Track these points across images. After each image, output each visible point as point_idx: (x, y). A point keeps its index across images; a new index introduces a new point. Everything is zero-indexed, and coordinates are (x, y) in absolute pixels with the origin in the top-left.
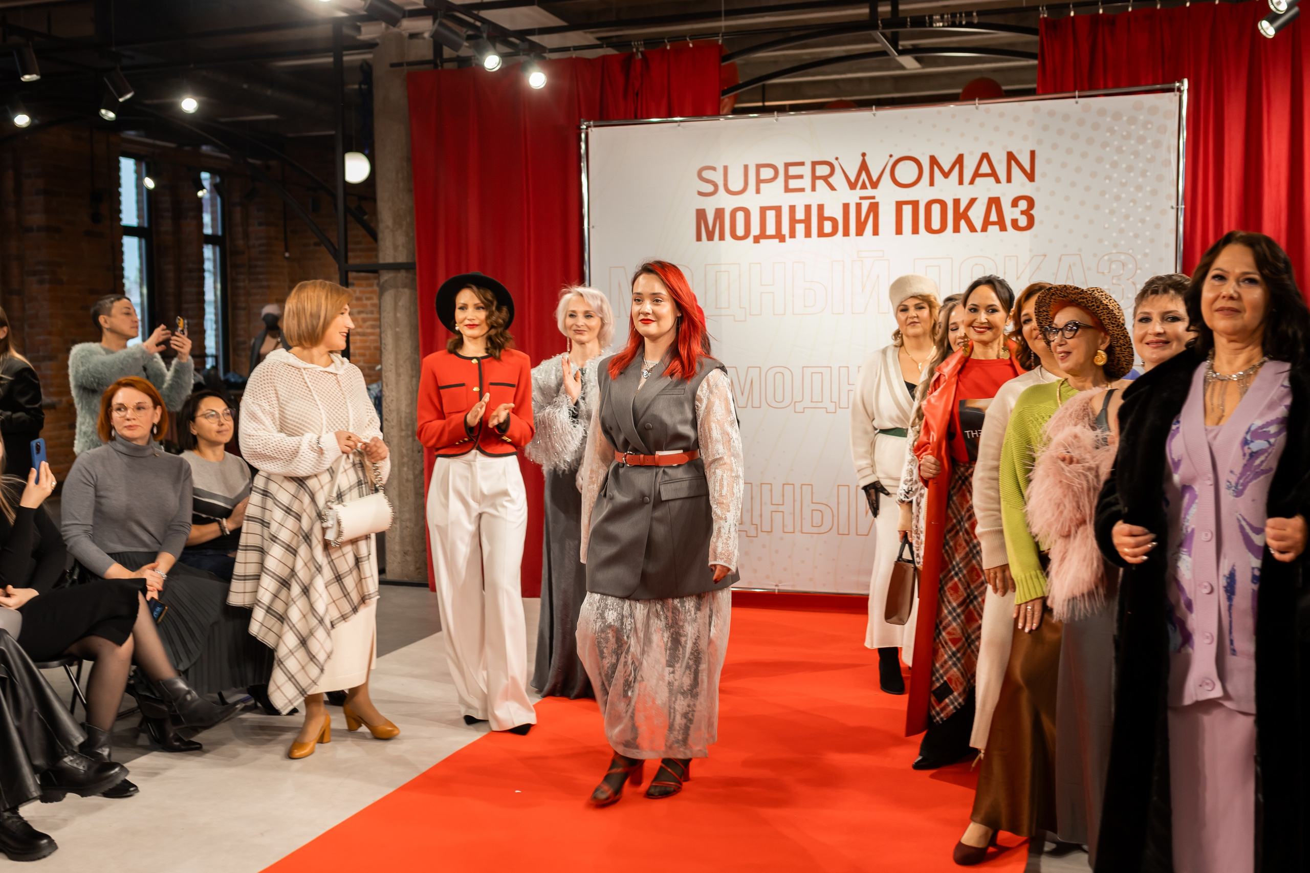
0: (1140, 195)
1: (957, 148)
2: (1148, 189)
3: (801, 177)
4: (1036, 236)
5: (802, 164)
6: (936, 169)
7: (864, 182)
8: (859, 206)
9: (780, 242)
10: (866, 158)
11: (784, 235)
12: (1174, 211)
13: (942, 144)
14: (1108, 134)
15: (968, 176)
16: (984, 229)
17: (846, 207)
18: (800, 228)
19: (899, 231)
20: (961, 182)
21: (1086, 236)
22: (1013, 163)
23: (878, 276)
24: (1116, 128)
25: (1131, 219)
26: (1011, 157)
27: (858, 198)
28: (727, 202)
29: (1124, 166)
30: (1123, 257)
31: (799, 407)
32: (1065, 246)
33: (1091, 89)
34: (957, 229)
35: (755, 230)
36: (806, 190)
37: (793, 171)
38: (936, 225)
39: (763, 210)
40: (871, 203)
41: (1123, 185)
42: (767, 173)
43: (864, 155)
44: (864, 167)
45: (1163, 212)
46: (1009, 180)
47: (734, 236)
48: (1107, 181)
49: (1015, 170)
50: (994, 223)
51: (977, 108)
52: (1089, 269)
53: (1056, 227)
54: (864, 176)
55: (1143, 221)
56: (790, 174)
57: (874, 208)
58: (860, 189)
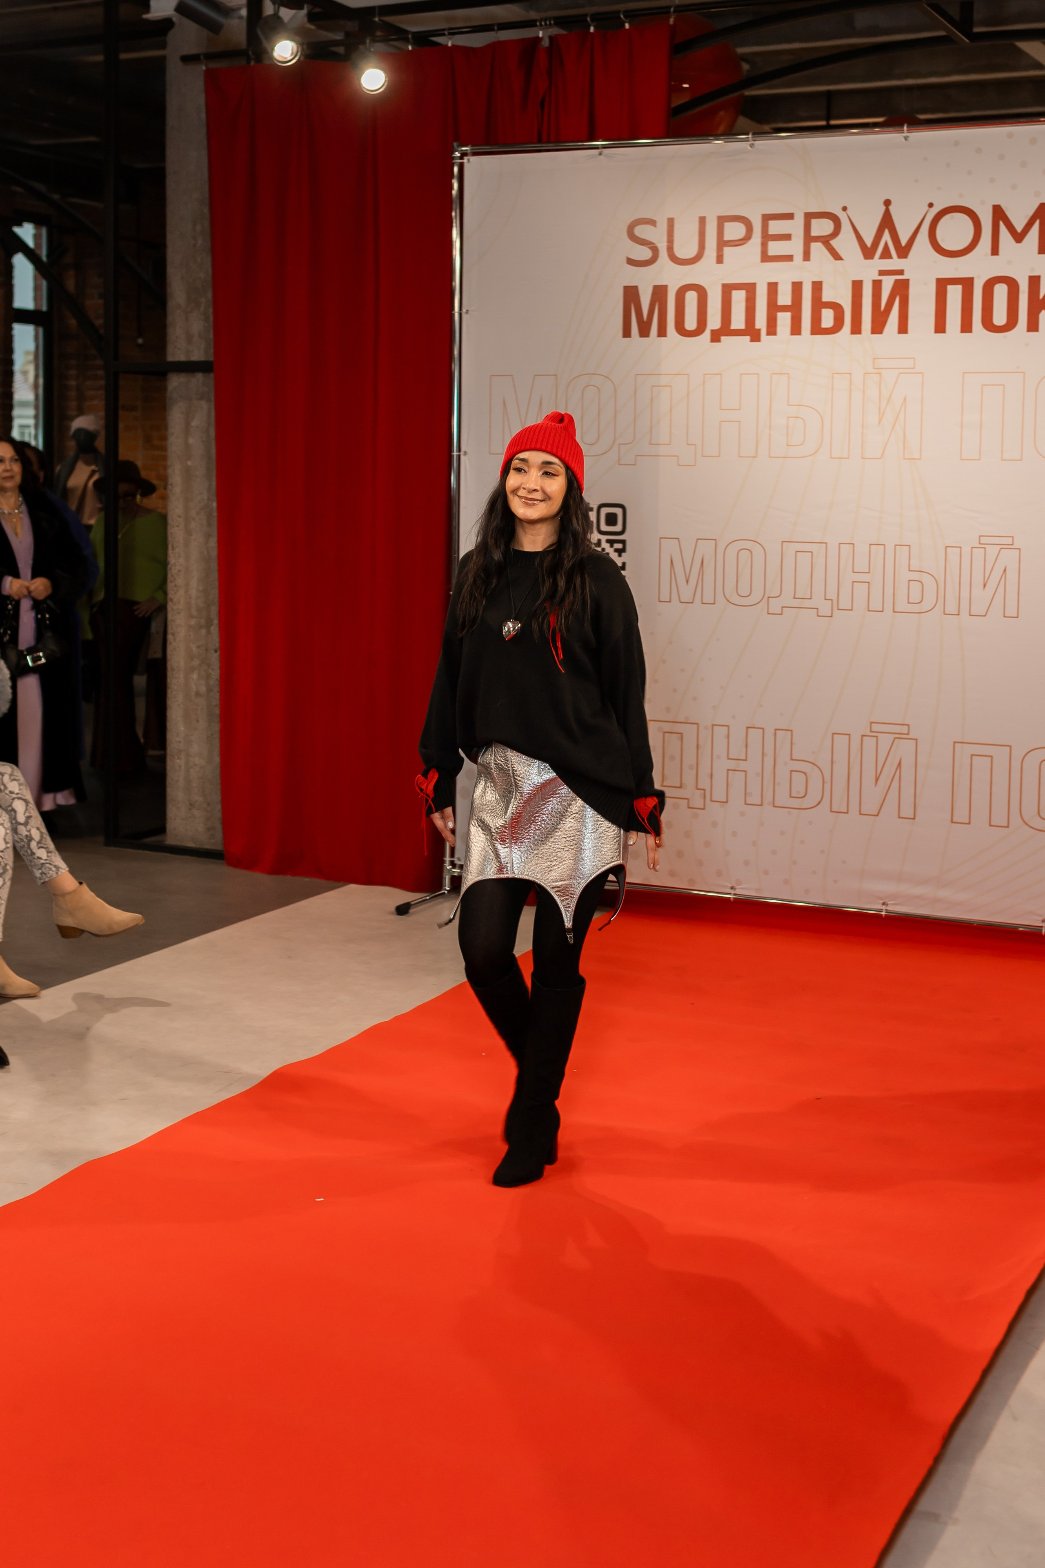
1: (1037, 194)
3: (787, 237)
5: (790, 216)
6: (1002, 227)
7: (886, 244)
8: (878, 286)
9: (752, 340)
10: (891, 208)
11: (759, 330)
13: (1014, 187)
17: (857, 286)
18: (784, 319)
19: (940, 327)
20: (1042, 249)
23: (905, 400)
27: (877, 273)
28: (672, 277)
31: (775, 605)
34: (1033, 326)
35: (714, 321)
36: (795, 258)
37: (775, 227)
38: (1000, 317)
39: (727, 290)
40: (896, 281)
42: (735, 231)
43: (888, 203)
44: (887, 222)
47: (681, 329)
54: (886, 237)
56: (771, 232)
57: (902, 289)
58: (882, 257)
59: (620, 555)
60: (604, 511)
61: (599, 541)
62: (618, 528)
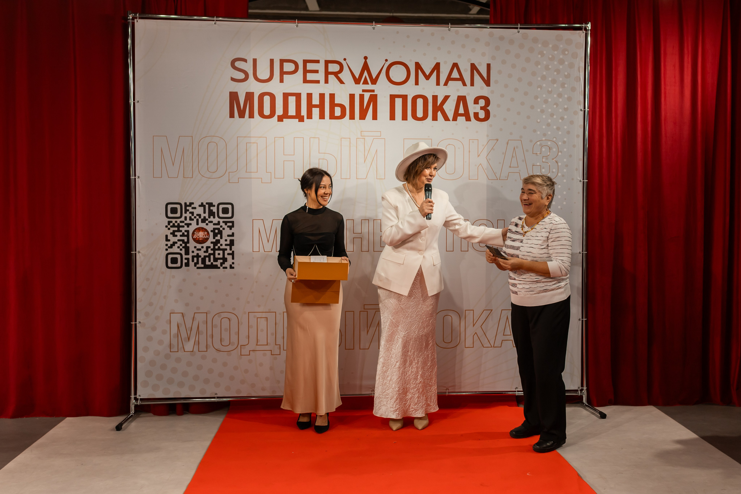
0: (561, 100)
1: (435, 58)
2: (566, 96)
3: (317, 72)
4: (491, 126)
5: (318, 62)
6: (420, 73)
7: (365, 78)
8: (362, 97)
9: (299, 121)
10: (367, 60)
11: (303, 116)
12: (582, 113)
13: (425, 54)
14: (540, 56)
15: (443, 80)
16: (455, 119)
17: (352, 97)
18: (316, 112)
19: (392, 117)
20: (438, 84)
21: (525, 127)
22: (475, 71)
23: (376, 150)
24: (545, 52)
25: (555, 117)
26: (473, 67)
27: (361, 91)
28: (257, 88)
29: (550, 79)
30: (549, 143)
32: (511, 134)
33: (526, 23)
34: (435, 118)
35: (279, 111)
36: (320, 82)
37: (310, 67)
38: (420, 114)
39: (286, 96)
40: (371, 94)
41: (550, 92)
42: (289, 67)
43: (366, 58)
44: (366, 67)
45: (575, 113)
46: (472, 84)
47: (261, 114)
48: (539, 89)
49: (477, 77)
50: (461, 115)
51: (449, 30)
52: (527, 151)
53: (505, 120)
54: (366, 74)
55: (562, 118)
56: (308, 69)
57: (374, 99)
58: (363, 84)
59: (231, 229)
60: (221, 207)
61: (219, 222)
62: (230, 215)
